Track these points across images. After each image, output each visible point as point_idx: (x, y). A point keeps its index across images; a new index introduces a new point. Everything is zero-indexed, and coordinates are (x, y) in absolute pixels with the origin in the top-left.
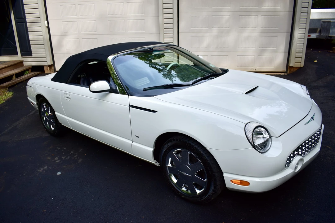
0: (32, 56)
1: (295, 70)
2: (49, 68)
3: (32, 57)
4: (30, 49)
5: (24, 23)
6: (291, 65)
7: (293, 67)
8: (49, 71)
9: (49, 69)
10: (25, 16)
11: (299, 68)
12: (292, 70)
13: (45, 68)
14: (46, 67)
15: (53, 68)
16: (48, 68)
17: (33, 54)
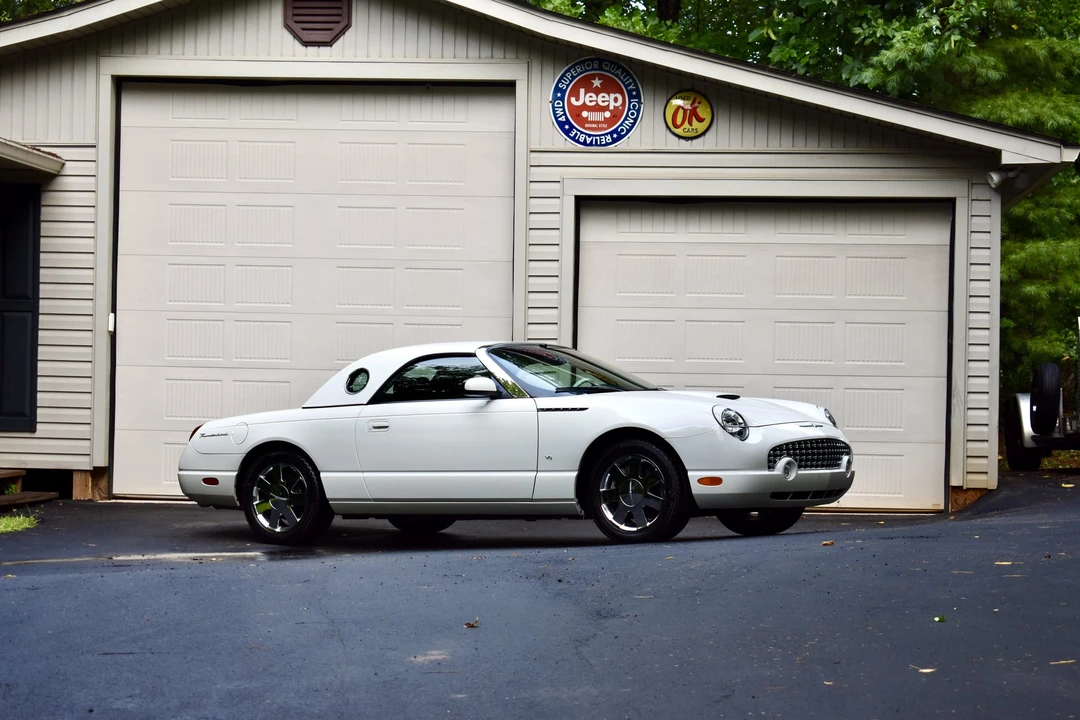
0: (34, 430)
1: (971, 498)
2: (90, 479)
3: (36, 435)
4: (34, 407)
5: (29, 315)
6: (955, 482)
7: (960, 488)
8: (90, 491)
9: (90, 485)
10: (36, 291)
11: (985, 493)
12: (961, 499)
13: (77, 480)
14: (83, 476)
15: (103, 484)
16: (86, 480)
17: (39, 426)
